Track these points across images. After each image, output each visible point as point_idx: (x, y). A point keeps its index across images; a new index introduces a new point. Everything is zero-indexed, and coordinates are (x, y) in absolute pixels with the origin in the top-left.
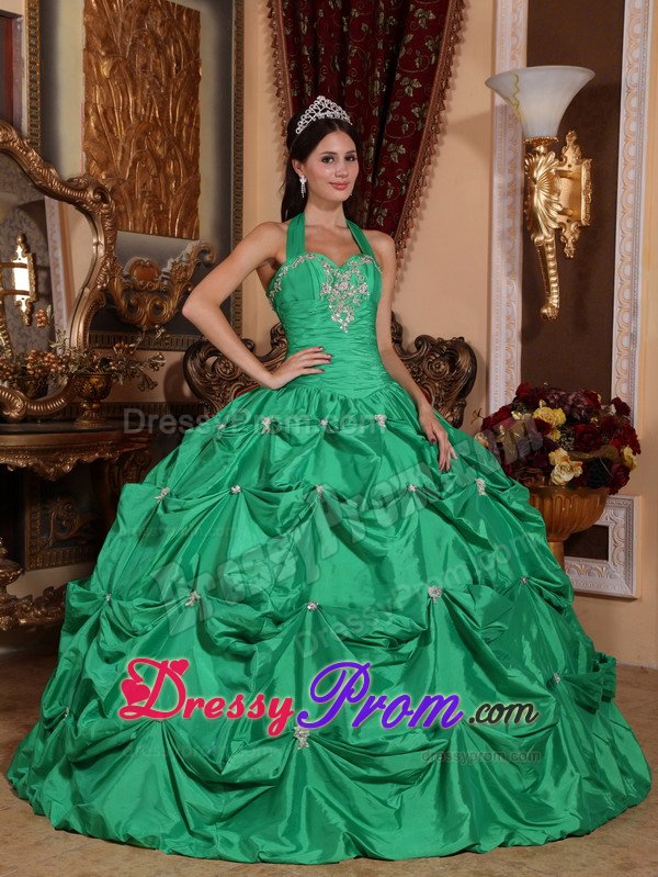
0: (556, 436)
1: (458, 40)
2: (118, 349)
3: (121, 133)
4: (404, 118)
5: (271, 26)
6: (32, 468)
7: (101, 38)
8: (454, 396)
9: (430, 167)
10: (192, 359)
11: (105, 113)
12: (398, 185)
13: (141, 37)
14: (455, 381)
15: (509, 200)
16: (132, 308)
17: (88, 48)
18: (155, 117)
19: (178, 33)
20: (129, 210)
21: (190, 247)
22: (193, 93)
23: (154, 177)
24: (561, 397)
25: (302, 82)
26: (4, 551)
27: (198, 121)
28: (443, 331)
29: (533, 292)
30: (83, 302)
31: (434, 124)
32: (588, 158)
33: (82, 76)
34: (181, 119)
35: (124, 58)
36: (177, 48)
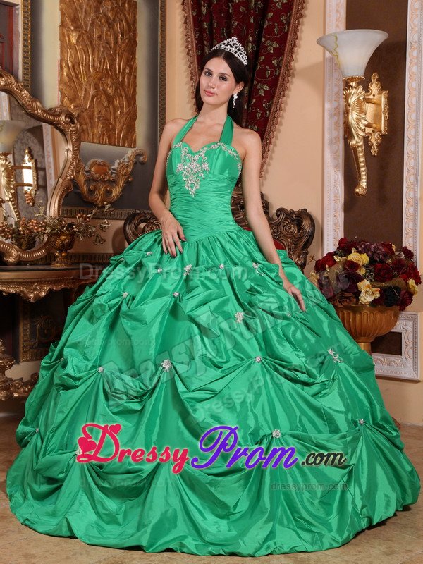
0: (362, 272)
1: (302, 16)
2: (79, 217)
3: (84, 79)
4: (267, 67)
5: (184, 10)
6: (19, 294)
7: (71, 19)
8: (300, 248)
9: (285, 98)
10: (129, 224)
11: (73, 66)
12: (263, 110)
13: (97, 18)
14: (301, 237)
15: (335, 119)
16: (91, 192)
17: (63, 25)
18: (106, 69)
19: (122, 15)
20: (89, 129)
21: (130, 152)
22: (133, 53)
23: (105, 107)
24: (366, 246)
25: (203, 45)
26: (3, 348)
27: (135, 72)
28: (293, 206)
29: (351, 179)
30: (58, 187)
31: (287, 70)
32: (386, 90)
33: (58, 43)
34: (124, 70)
35: (86, 31)
36: (122, 25)
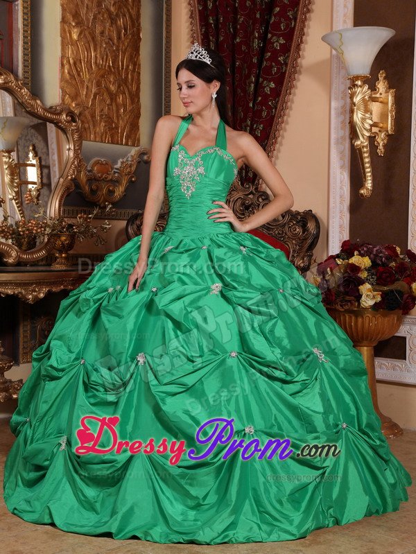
0: (364, 275)
1: (309, 11)
2: (80, 218)
3: (86, 76)
4: (273, 64)
5: (189, 4)
6: (17, 295)
7: (72, 14)
8: (305, 250)
9: (291, 96)
10: (131, 225)
11: (75, 63)
12: (269, 108)
13: (99, 13)
14: (305, 239)
15: (342, 118)
16: (93, 192)
17: (64, 21)
18: (109, 66)
19: (126, 10)
20: (92, 127)
21: (133, 151)
22: (136, 49)
23: (108, 105)
24: (368, 249)
25: (209, 41)
26: (2, 350)
27: (139, 68)
28: (298, 207)
29: (356, 180)
30: (59, 187)
31: (293, 67)
32: (393, 89)
33: (59, 39)
34: (128, 66)
35: (88, 27)
36: (125, 20)
